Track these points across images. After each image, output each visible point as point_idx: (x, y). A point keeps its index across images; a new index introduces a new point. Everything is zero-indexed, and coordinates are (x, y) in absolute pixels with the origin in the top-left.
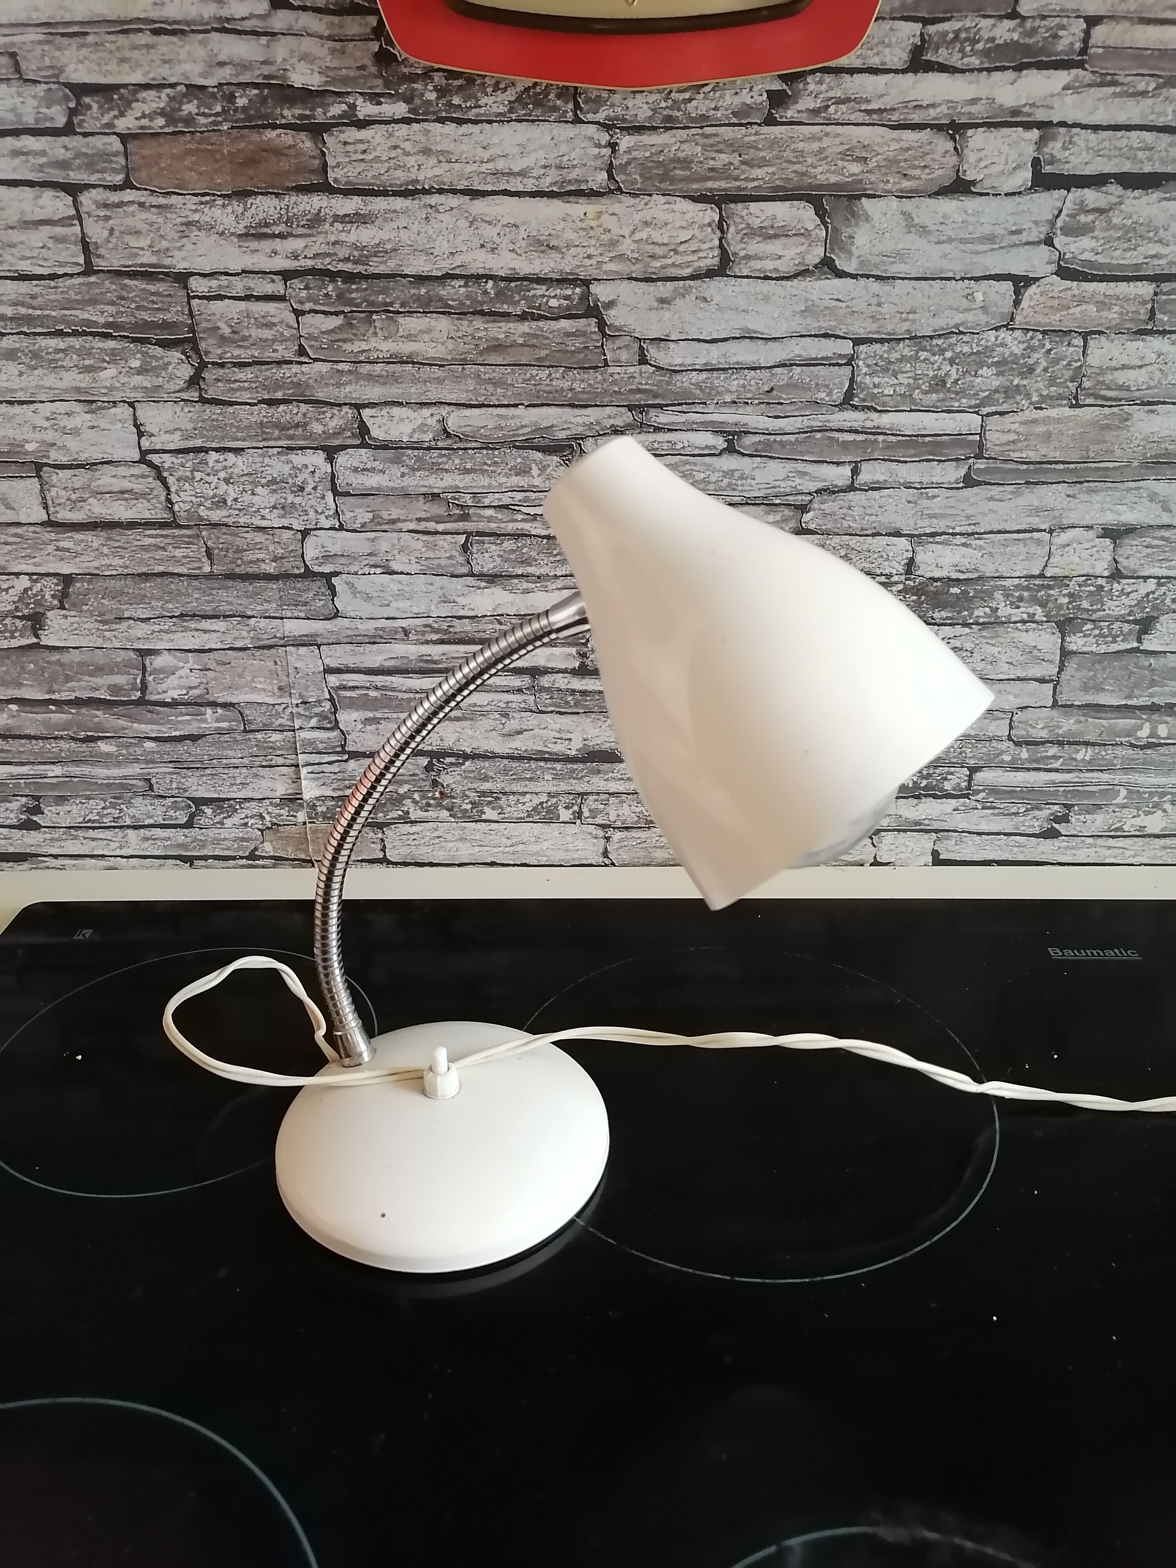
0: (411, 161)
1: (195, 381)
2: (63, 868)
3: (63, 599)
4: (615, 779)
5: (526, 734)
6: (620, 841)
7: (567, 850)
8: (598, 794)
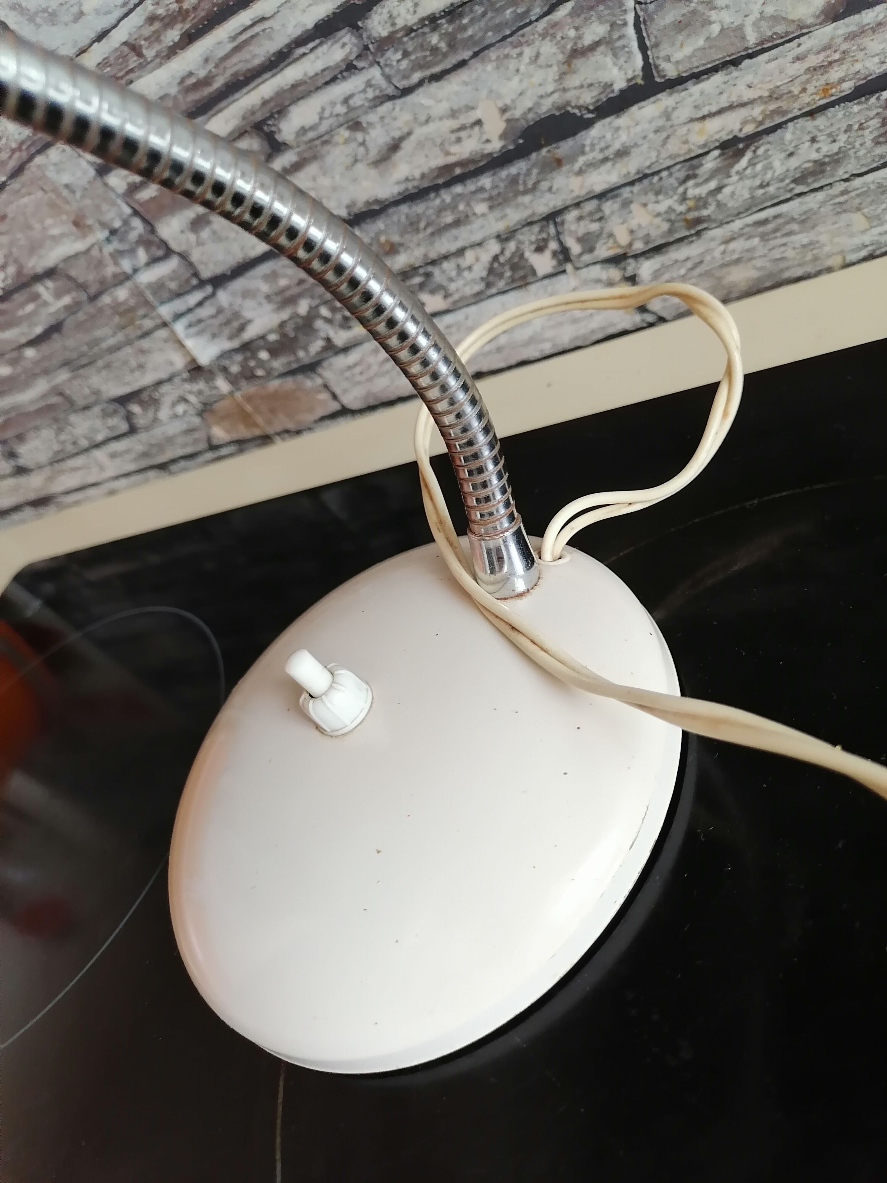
4: (592, 165)
5: (407, 146)
6: (656, 275)
7: (575, 321)
8: (577, 205)
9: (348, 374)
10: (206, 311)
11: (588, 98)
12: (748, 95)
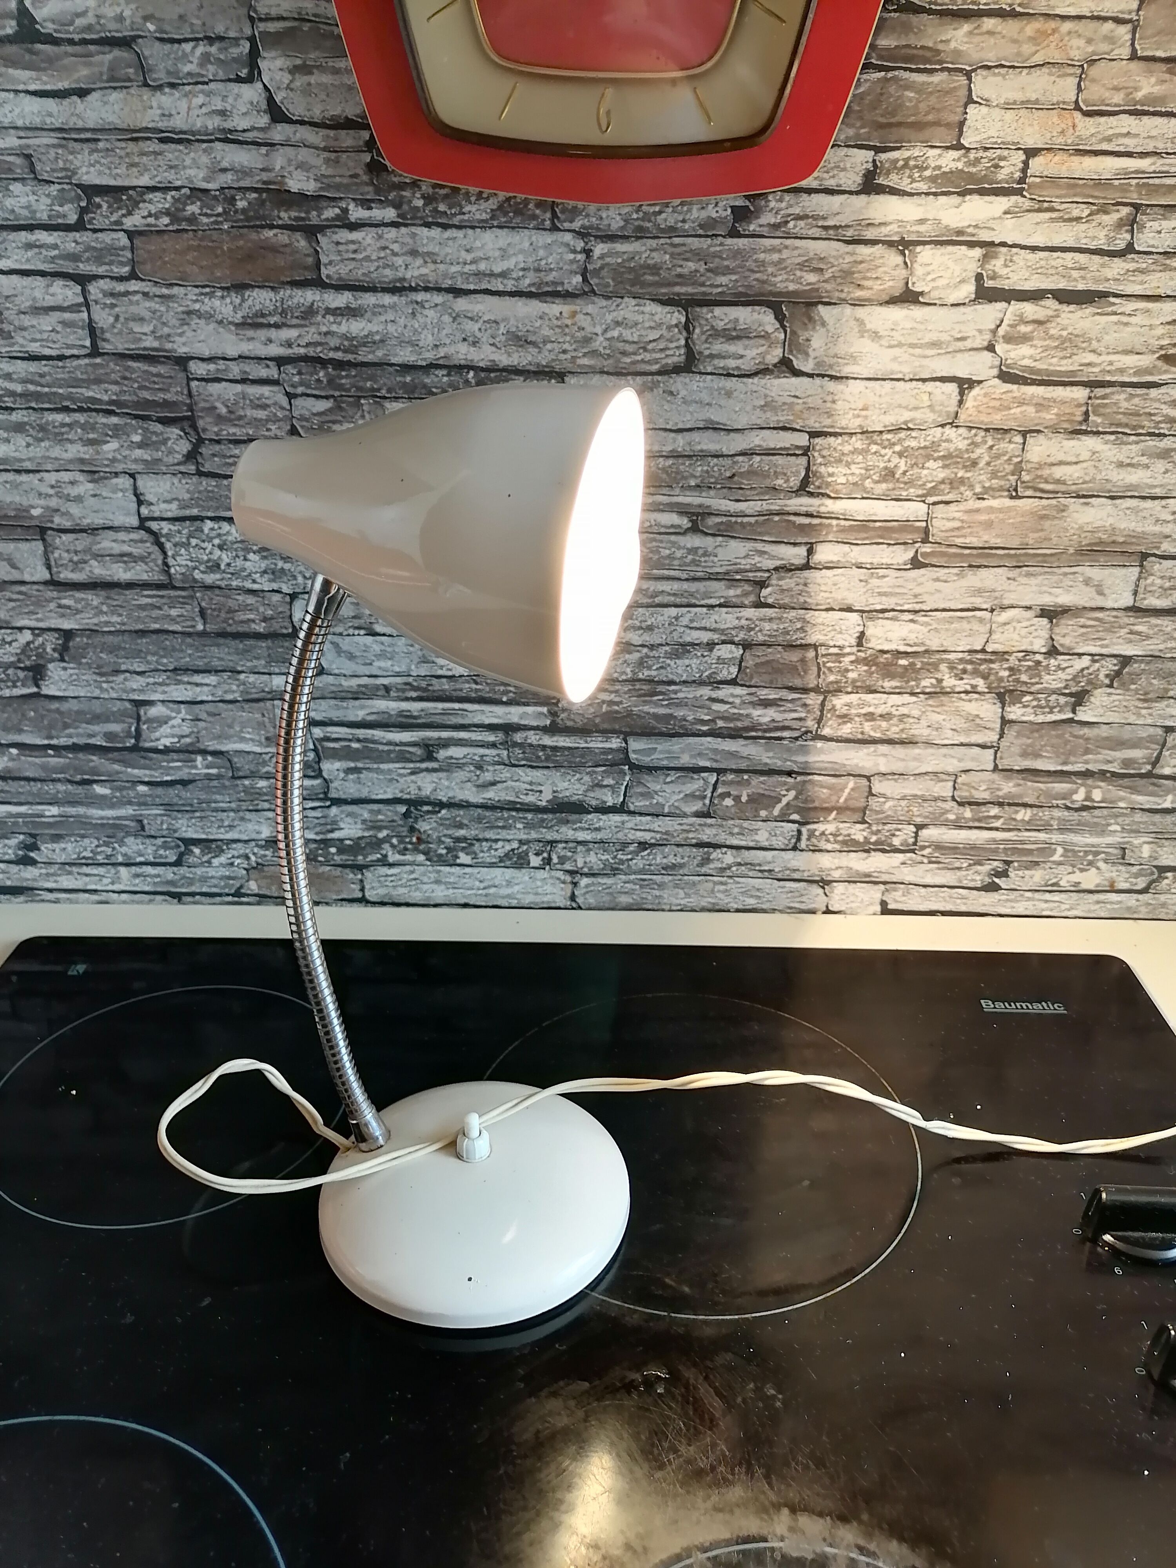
0: (399, 261)
1: (192, 456)
2: (57, 901)
3: (63, 653)
4: (582, 829)
5: (499, 786)
6: (587, 886)
7: (537, 894)
8: (566, 842)
9: (382, 879)
10: (318, 813)
11: (594, 803)
12: (657, 829)
